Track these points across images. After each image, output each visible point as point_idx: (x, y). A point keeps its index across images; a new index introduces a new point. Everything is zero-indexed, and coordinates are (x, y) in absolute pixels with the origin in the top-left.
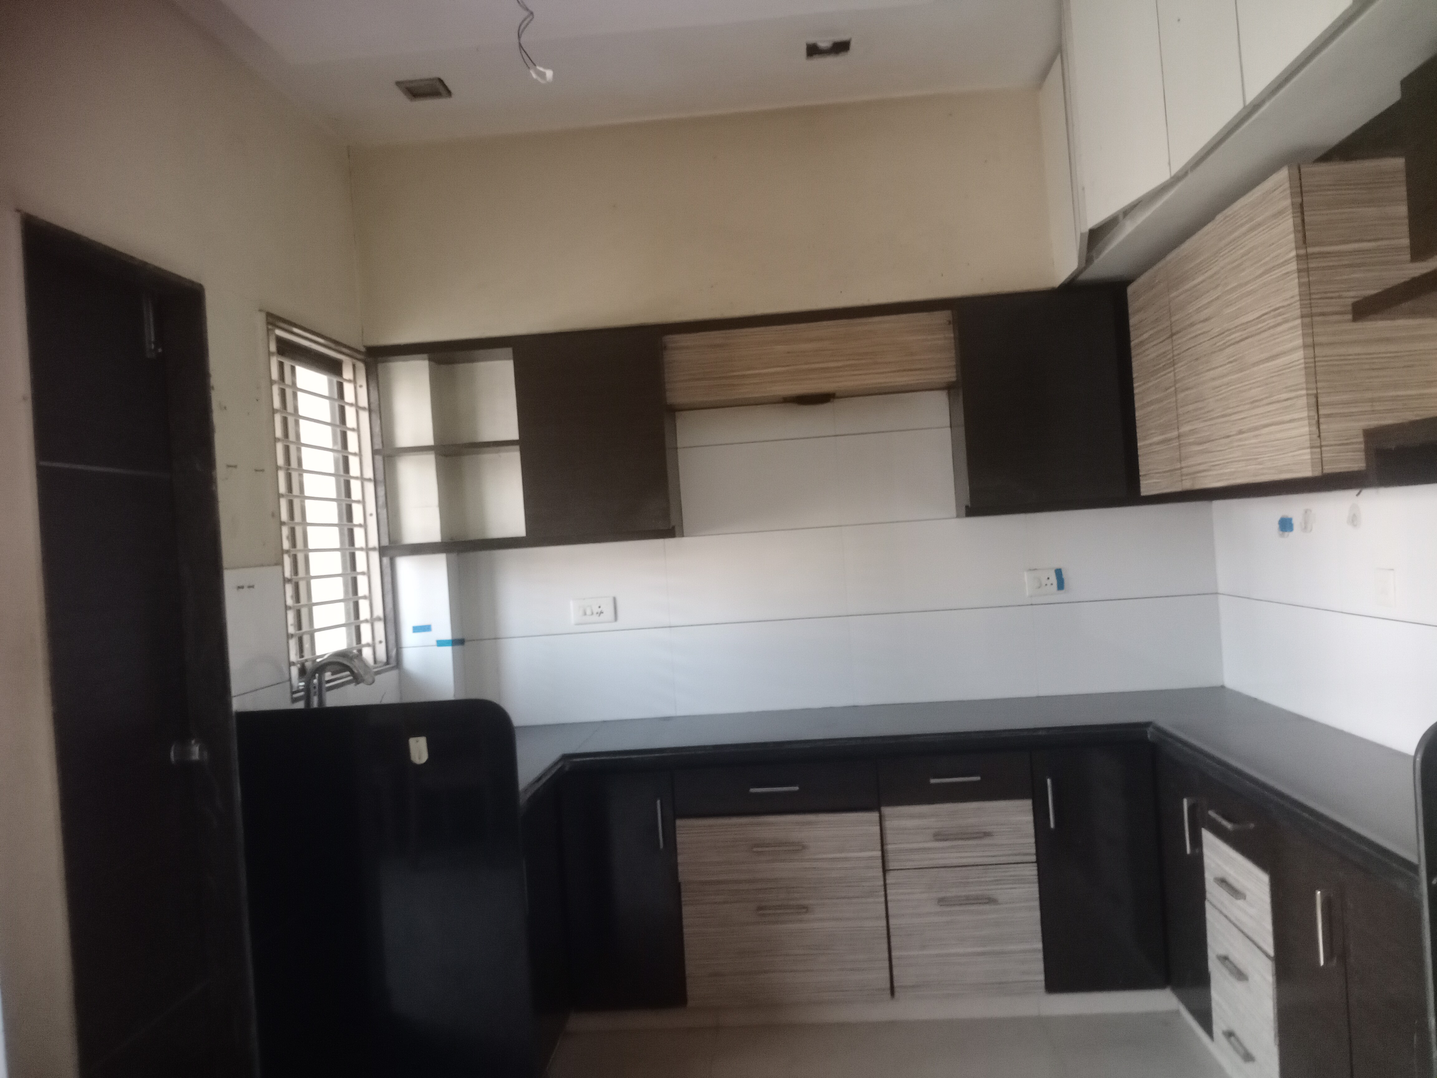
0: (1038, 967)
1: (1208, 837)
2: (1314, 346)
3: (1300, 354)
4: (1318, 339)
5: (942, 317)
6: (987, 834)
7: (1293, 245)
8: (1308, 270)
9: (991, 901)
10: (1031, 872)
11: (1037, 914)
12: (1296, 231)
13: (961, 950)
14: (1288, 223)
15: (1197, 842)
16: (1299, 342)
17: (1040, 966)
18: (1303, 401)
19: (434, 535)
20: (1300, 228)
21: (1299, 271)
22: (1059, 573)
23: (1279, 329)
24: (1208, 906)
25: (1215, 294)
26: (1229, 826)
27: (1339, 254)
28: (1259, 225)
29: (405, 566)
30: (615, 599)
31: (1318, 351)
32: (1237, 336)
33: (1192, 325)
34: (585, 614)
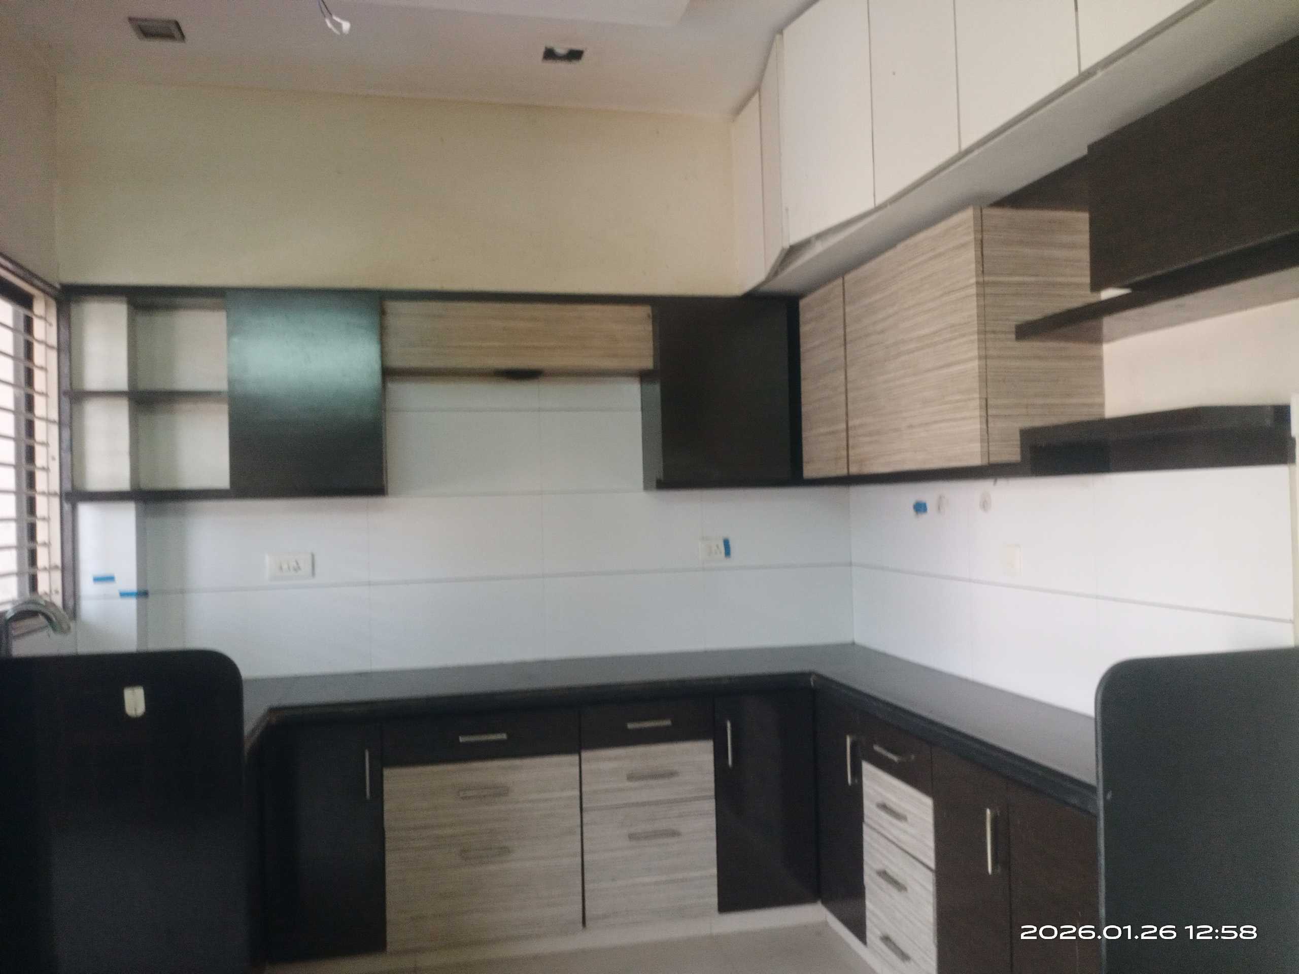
0: (713, 889)
1: (867, 768)
2: (986, 357)
3: (975, 364)
4: (991, 352)
5: (644, 311)
6: (672, 774)
7: (974, 273)
8: (984, 295)
9: (674, 834)
10: (710, 806)
11: (714, 844)
12: (977, 262)
13: (647, 880)
14: (970, 254)
15: (857, 772)
16: (975, 353)
17: (714, 890)
18: (976, 403)
19: (123, 483)
20: (980, 260)
21: (978, 295)
22: (726, 543)
23: (954, 342)
24: (866, 829)
25: (891, 311)
26: (895, 758)
27: (1009, 284)
28: (940, 255)
29: (87, 513)
30: (313, 556)
31: (989, 362)
32: (912, 346)
33: (867, 335)
34: (281, 568)
